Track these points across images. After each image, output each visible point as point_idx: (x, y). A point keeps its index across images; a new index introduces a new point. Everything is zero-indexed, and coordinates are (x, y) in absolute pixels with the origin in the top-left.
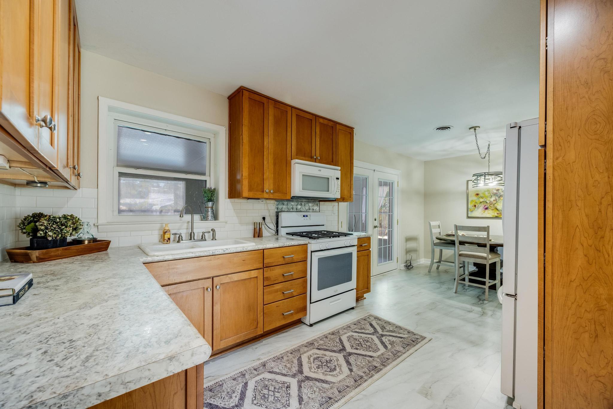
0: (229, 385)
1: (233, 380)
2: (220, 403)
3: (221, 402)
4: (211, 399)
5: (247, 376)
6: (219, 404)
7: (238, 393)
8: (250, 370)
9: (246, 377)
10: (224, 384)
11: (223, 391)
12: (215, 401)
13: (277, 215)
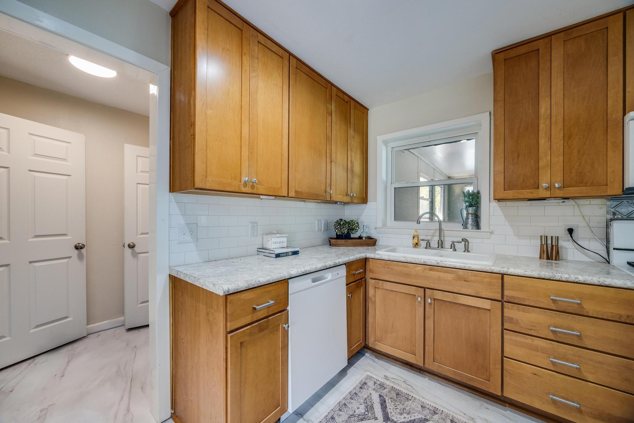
0: (413, 406)
1: (422, 406)
2: (390, 409)
3: (392, 408)
4: (390, 399)
5: (436, 417)
6: (388, 408)
7: (410, 418)
8: (447, 416)
9: (434, 417)
10: (411, 401)
11: (403, 405)
12: (390, 403)
13: (608, 226)
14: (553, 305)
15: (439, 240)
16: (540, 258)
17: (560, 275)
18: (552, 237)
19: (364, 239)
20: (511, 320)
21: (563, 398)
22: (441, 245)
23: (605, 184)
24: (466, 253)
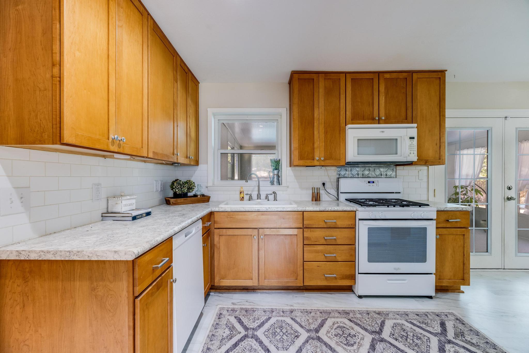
0: (259, 314)
1: (264, 311)
2: (246, 322)
3: (247, 321)
4: (243, 317)
5: (274, 314)
6: (244, 322)
7: (260, 322)
8: (279, 310)
9: (273, 314)
10: (257, 311)
11: (253, 316)
12: (244, 319)
13: (338, 181)
14: (325, 225)
15: (258, 194)
16: (312, 201)
17: (328, 208)
18: (317, 188)
19: (199, 196)
20: (308, 238)
21: (330, 274)
22: (259, 197)
23: (339, 159)
24: (275, 202)
